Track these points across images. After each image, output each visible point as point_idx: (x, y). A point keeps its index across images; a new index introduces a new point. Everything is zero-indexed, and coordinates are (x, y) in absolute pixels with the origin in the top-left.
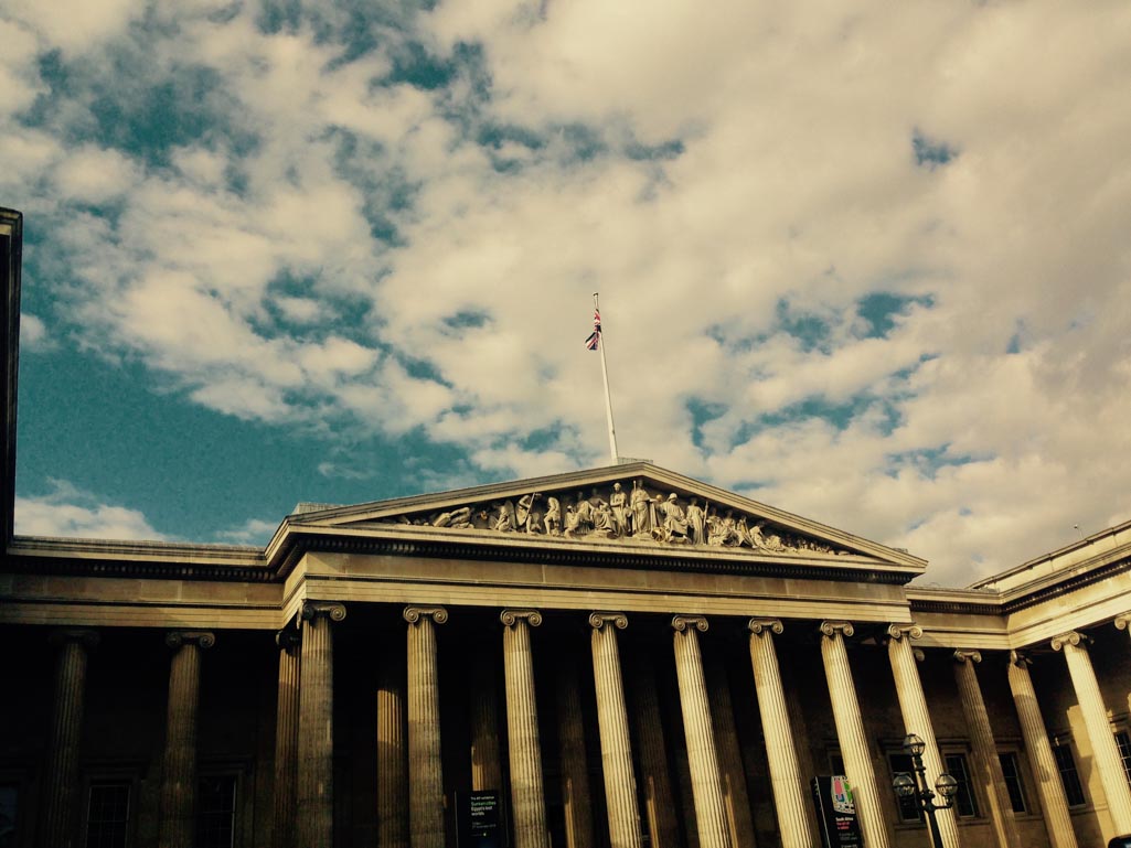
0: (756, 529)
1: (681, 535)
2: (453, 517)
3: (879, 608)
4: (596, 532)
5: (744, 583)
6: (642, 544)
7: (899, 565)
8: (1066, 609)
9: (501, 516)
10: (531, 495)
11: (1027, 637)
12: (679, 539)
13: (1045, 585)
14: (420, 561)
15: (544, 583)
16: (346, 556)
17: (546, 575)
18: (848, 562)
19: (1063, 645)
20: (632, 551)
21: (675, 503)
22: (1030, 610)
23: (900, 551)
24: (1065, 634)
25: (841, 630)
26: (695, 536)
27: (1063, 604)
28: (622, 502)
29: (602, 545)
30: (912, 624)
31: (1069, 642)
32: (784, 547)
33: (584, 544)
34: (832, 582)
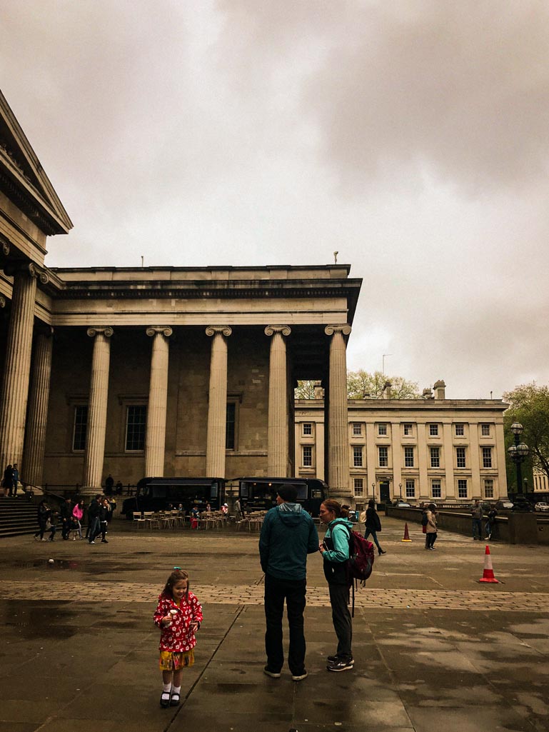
3: (29, 244)
7: (58, 216)
8: (111, 310)
11: (68, 320)
13: (106, 288)
22: (79, 302)
24: (102, 327)
27: (110, 306)
31: (102, 333)
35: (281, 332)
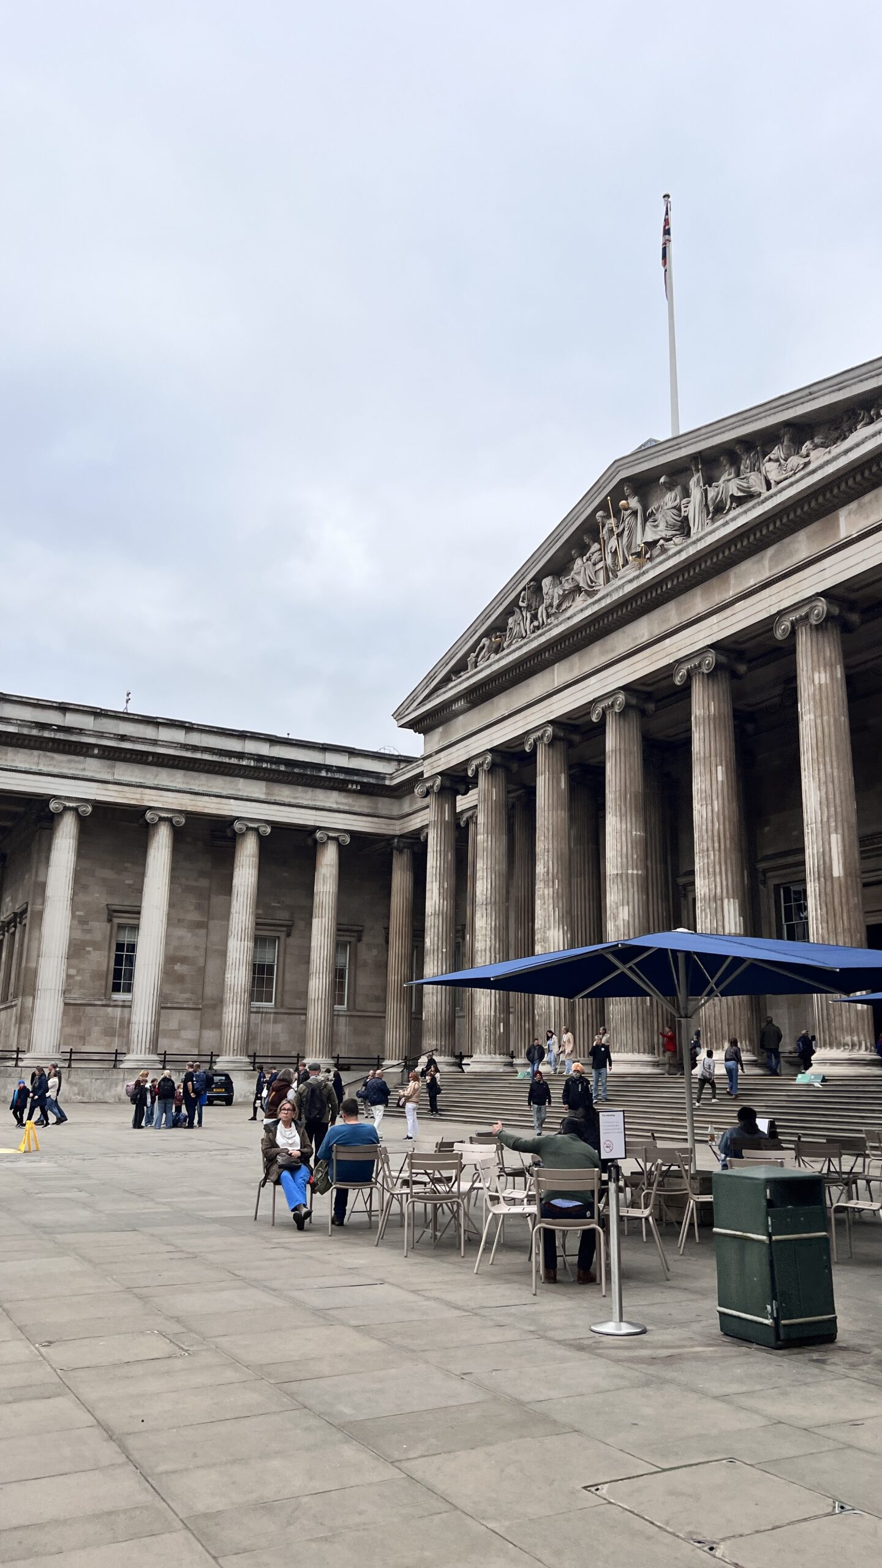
2: (477, 656)
9: (508, 631)
10: (524, 589)
12: (657, 551)
14: (476, 710)
16: (440, 729)
17: (560, 674)
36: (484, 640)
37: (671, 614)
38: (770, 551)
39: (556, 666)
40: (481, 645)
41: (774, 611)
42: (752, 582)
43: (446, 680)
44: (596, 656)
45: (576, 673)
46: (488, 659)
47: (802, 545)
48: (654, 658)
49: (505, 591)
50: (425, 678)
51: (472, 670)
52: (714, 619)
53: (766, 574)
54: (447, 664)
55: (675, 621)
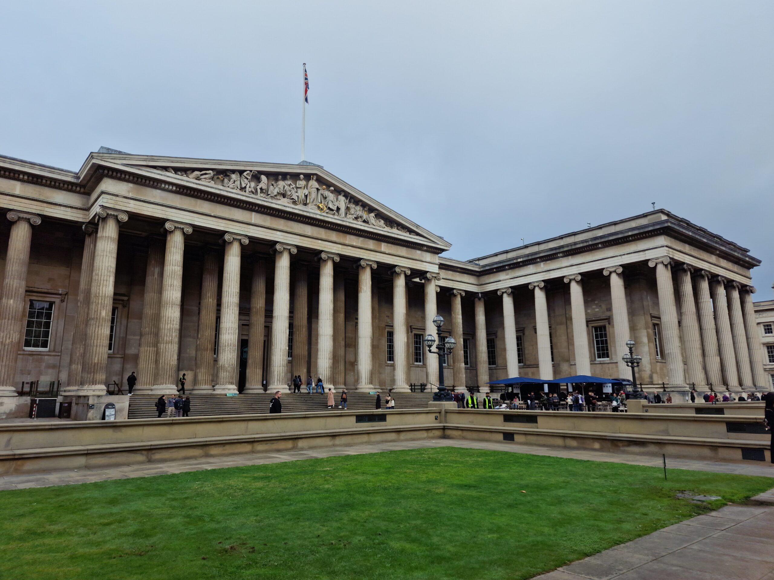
0: (373, 215)
1: (332, 210)
2: (202, 175)
3: (425, 264)
4: (285, 199)
5: (361, 241)
6: (310, 211)
7: (438, 244)
8: (508, 277)
9: (232, 180)
10: (251, 171)
11: (487, 288)
12: (332, 212)
13: (502, 265)
15: (253, 222)
16: (131, 185)
17: (255, 218)
18: (414, 239)
19: (503, 293)
20: (305, 214)
21: (332, 192)
22: (492, 275)
23: (440, 238)
24: (505, 288)
25: (405, 272)
26: (340, 212)
27: (507, 275)
28: (303, 186)
29: (289, 207)
30: (438, 274)
31: (506, 292)
32: (384, 226)
33: (279, 205)
34: (405, 248)
35: (615, 271)
36: (211, 172)
37: (322, 233)
38: (361, 239)
39: (254, 213)
40: (207, 172)
41: (361, 257)
42: (354, 244)
43: (165, 168)
44: (281, 224)
45: (267, 224)
46: (209, 182)
47: (371, 244)
48: (313, 243)
49: (239, 163)
50: (147, 156)
51: (193, 178)
52: (340, 246)
53: (359, 245)
54: (172, 162)
55: (324, 236)
